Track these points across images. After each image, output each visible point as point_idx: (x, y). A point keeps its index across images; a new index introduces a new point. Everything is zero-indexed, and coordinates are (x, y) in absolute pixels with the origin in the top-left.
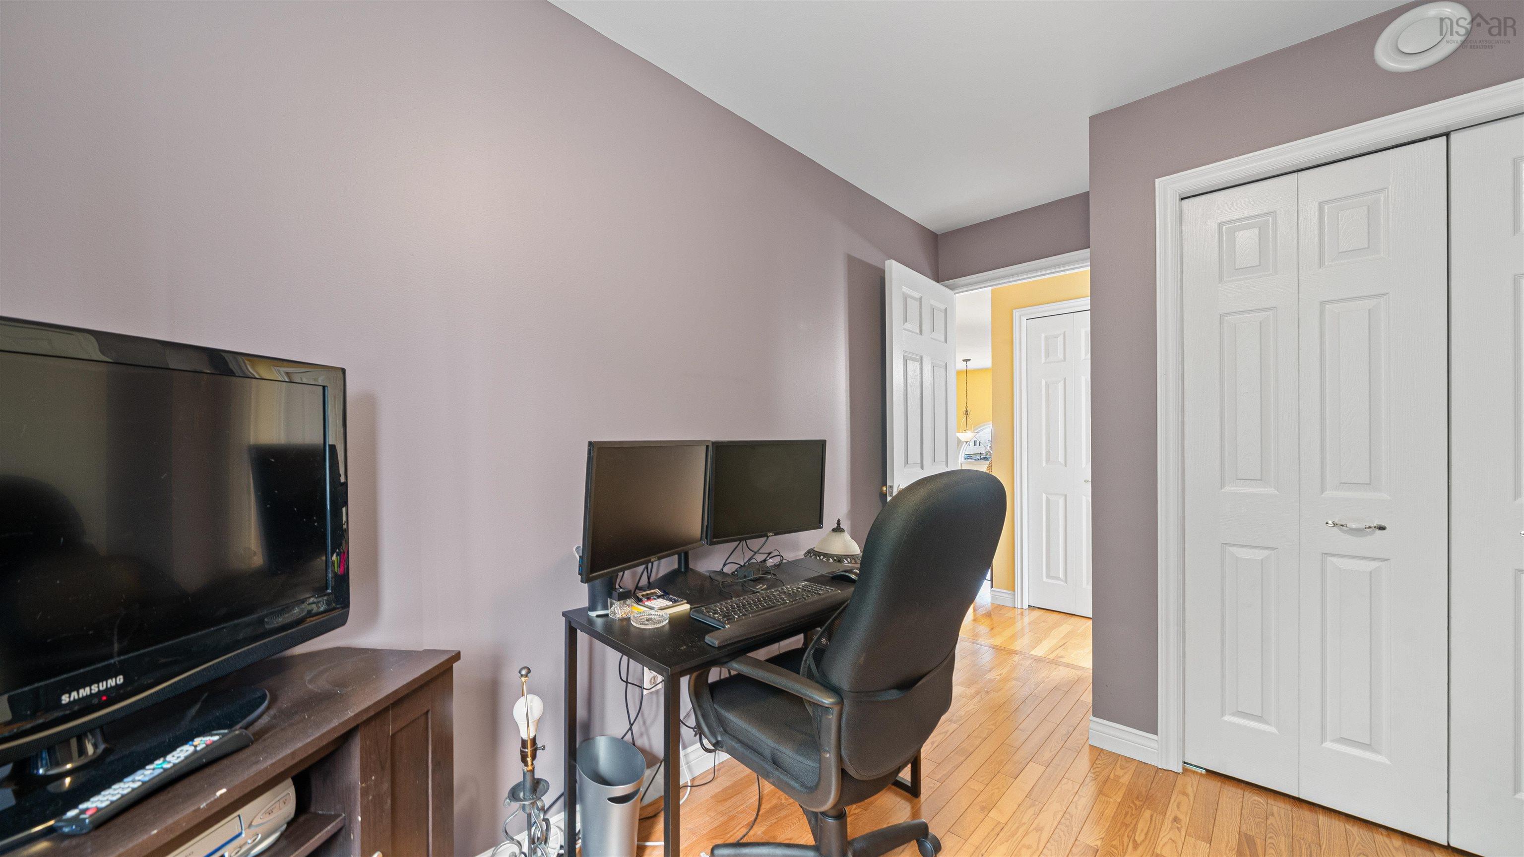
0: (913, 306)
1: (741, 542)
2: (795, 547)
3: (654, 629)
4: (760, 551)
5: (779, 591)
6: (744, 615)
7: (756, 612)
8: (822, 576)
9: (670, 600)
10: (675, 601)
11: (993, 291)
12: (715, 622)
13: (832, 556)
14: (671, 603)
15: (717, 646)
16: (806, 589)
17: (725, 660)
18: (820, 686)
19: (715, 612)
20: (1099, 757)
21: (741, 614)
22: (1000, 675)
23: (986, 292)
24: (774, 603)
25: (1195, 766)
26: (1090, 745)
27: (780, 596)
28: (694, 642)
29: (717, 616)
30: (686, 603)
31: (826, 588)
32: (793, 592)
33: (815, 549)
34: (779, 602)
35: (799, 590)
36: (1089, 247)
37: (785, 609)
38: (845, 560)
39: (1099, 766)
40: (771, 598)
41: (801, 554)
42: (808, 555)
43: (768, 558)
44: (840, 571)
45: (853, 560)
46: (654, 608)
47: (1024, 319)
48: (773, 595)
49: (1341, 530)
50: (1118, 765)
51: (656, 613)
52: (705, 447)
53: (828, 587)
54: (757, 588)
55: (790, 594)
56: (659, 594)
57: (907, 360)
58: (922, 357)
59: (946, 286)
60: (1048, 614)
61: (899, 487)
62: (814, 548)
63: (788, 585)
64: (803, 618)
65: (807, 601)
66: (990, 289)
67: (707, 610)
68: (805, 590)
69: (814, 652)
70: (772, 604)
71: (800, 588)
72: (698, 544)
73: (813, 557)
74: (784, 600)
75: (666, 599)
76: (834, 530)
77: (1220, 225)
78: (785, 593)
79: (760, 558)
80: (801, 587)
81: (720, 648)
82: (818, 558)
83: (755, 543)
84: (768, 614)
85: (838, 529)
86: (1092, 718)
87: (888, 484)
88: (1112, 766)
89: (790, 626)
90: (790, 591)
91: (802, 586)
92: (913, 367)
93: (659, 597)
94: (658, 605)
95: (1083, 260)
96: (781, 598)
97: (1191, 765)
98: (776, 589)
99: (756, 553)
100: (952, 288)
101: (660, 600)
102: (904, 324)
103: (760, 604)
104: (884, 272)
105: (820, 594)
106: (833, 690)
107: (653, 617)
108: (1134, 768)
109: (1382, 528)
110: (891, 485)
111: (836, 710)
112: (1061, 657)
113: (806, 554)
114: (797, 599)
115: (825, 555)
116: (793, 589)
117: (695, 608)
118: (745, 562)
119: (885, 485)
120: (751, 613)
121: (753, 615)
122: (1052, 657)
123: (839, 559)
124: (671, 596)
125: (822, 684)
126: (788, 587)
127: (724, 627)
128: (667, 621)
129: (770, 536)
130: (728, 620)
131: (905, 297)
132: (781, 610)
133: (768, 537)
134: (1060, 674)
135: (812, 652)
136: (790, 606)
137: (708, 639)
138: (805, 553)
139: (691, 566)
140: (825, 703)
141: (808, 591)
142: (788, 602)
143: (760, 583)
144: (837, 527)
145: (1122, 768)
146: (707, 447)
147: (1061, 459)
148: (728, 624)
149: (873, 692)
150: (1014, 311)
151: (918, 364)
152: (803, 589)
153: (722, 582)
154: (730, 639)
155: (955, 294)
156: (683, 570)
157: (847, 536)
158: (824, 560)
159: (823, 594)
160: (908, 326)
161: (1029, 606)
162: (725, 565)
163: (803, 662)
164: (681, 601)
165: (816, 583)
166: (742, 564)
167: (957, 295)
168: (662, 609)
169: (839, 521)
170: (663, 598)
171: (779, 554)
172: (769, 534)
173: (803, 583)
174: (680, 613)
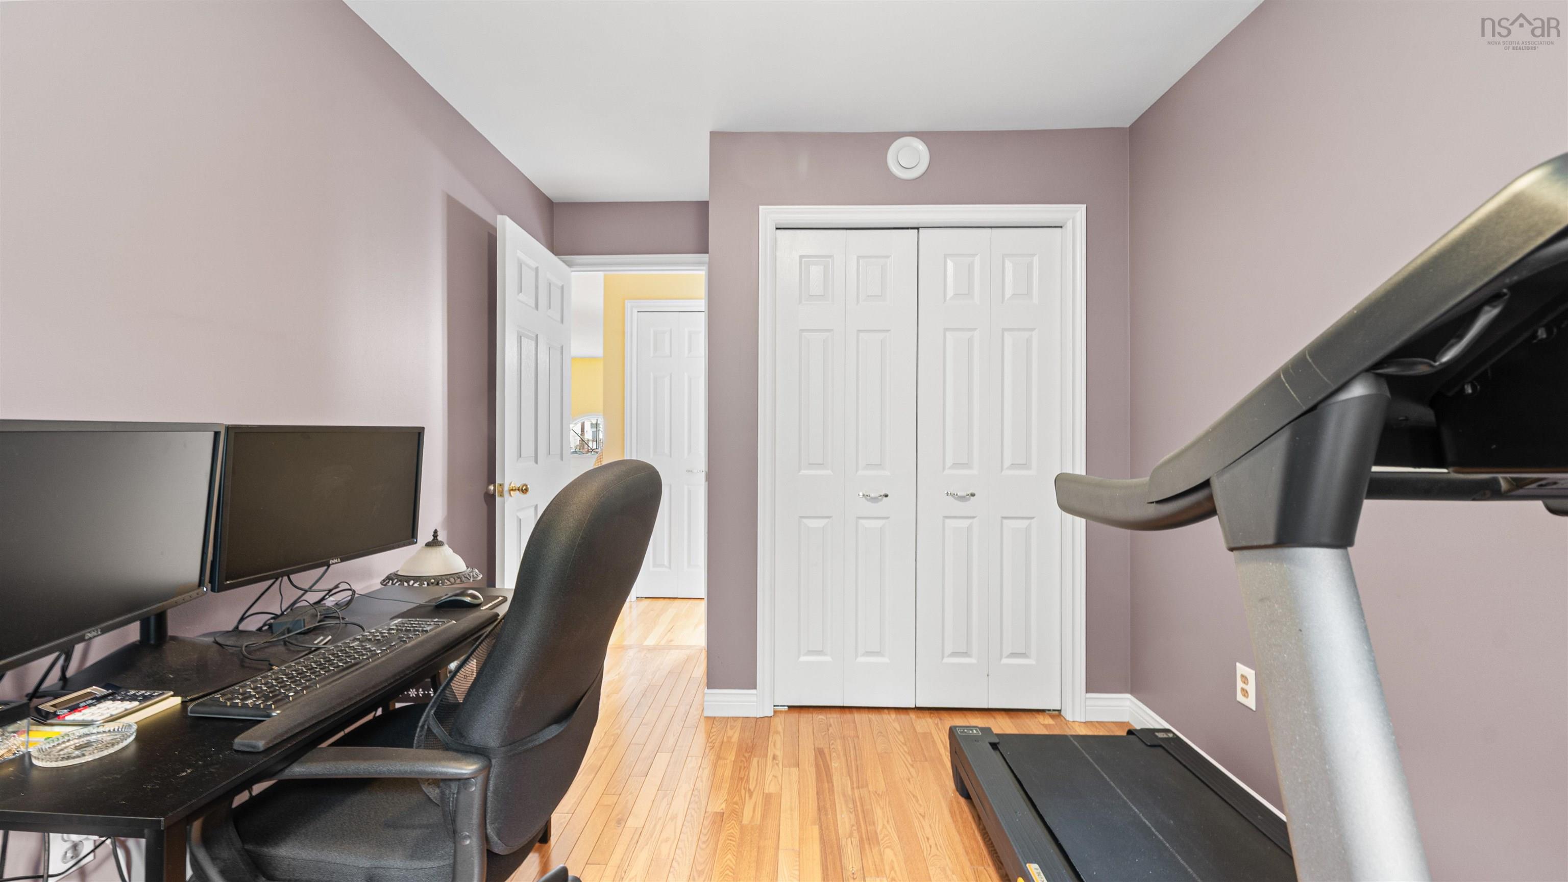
0: (528, 277)
1: (277, 579)
2: (367, 574)
3: (101, 759)
4: (314, 588)
5: (358, 639)
6: (306, 688)
7: (326, 678)
8: (421, 606)
9: (133, 698)
10: (145, 698)
11: (605, 277)
12: (253, 712)
13: (427, 578)
14: (136, 703)
15: (262, 748)
16: (404, 628)
17: (280, 767)
18: (455, 754)
19: (246, 696)
20: (714, 726)
21: (299, 688)
22: (619, 674)
23: (598, 276)
24: (355, 658)
25: (781, 706)
26: (705, 717)
27: (362, 646)
28: (210, 756)
29: (249, 702)
30: (172, 696)
31: (434, 622)
32: (383, 637)
33: (399, 573)
34: (363, 655)
35: (393, 632)
36: (707, 252)
37: (376, 663)
38: (446, 581)
39: (715, 733)
40: (347, 653)
41: (375, 584)
42: (388, 582)
43: (327, 596)
44: (449, 595)
45: (459, 580)
46: (93, 721)
47: (635, 311)
48: (349, 647)
49: (866, 499)
50: (729, 727)
51: (101, 729)
52: (211, 435)
53: (436, 620)
54: (316, 642)
55: (379, 640)
56: (99, 694)
57: (521, 337)
58: (537, 336)
59: (564, 262)
60: (655, 601)
61: (510, 484)
62: (398, 571)
63: (371, 627)
64: (408, 668)
65: (409, 645)
66: (601, 274)
67: (226, 697)
68: (401, 630)
69: (435, 711)
70: (353, 661)
71: (393, 629)
72: (194, 594)
73: (397, 584)
74: (371, 651)
75: (122, 700)
76: (428, 545)
77: (801, 257)
78: (370, 640)
79: (312, 597)
80: (394, 627)
81: (267, 751)
82: (406, 584)
83: (304, 578)
84: (350, 677)
85: (434, 543)
86: (706, 691)
87: (498, 481)
88: (724, 730)
89: (389, 685)
90: (378, 636)
91: (397, 626)
92: (528, 345)
93: (100, 699)
94: (102, 714)
95: (700, 263)
96: (365, 649)
97: (778, 706)
98: (352, 638)
99: (306, 591)
100: (570, 264)
101: (108, 704)
102: (518, 294)
103: (331, 665)
104: (495, 230)
105: (426, 631)
106: (472, 753)
107: (93, 738)
108: (740, 725)
109: (886, 496)
110: (501, 482)
111: (480, 779)
112: (671, 641)
113: (384, 583)
114: (394, 645)
115: (416, 579)
116: (381, 633)
117: (192, 700)
118: (283, 609)
119: (492, 483)
120: (319, 682)
121: (323, 684)
122: (663, 643)
123: (437, 581)
124: (132, 692)
125: (457, 751)
126: (373, 631)
127: (269, 716)
128: (133, 737)
129: (333, 564)
130: (274, 703)
131: (520, 265)
132: (369, 666)
133: (329, 566)
134: (672, 658)
135: (433, 712)
136: (382, 657)
137: (240, 742)
138: (384, 581)
139: (171, 632)
140: (466, 774)
141: (407, 630)
142: (379, 652)
143: (318, 635)
144: (433, 540)
145: (731, 729)
146: (217, 434)
147: (667, 451)
148: (276, 708)
149: (529, 736)
150: (626, 301)
151: (533, 343)
152: (397, 630)
153: (246, 646)
154: (286, 732)
155: (572, 271)
156: (152, 642)
157: (446, 550)
158: (416, 585)
159: (431, 630)
160: (521, 297)
161: (637, 597)
162: (242, 619)
163: (418, 730)
164: (158, 696)
165: (416, 618)
166: (279, 613)
167: (573, 273)
168: (113, 719)
169: (436, 532)
170: (114, 700)
171: (349, 588)
172: (331, 562)
173: (396, 622)
174: (159, 715)
